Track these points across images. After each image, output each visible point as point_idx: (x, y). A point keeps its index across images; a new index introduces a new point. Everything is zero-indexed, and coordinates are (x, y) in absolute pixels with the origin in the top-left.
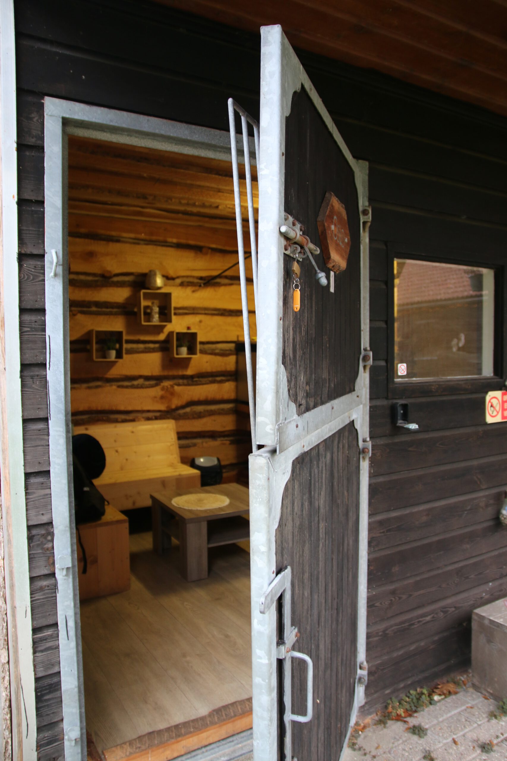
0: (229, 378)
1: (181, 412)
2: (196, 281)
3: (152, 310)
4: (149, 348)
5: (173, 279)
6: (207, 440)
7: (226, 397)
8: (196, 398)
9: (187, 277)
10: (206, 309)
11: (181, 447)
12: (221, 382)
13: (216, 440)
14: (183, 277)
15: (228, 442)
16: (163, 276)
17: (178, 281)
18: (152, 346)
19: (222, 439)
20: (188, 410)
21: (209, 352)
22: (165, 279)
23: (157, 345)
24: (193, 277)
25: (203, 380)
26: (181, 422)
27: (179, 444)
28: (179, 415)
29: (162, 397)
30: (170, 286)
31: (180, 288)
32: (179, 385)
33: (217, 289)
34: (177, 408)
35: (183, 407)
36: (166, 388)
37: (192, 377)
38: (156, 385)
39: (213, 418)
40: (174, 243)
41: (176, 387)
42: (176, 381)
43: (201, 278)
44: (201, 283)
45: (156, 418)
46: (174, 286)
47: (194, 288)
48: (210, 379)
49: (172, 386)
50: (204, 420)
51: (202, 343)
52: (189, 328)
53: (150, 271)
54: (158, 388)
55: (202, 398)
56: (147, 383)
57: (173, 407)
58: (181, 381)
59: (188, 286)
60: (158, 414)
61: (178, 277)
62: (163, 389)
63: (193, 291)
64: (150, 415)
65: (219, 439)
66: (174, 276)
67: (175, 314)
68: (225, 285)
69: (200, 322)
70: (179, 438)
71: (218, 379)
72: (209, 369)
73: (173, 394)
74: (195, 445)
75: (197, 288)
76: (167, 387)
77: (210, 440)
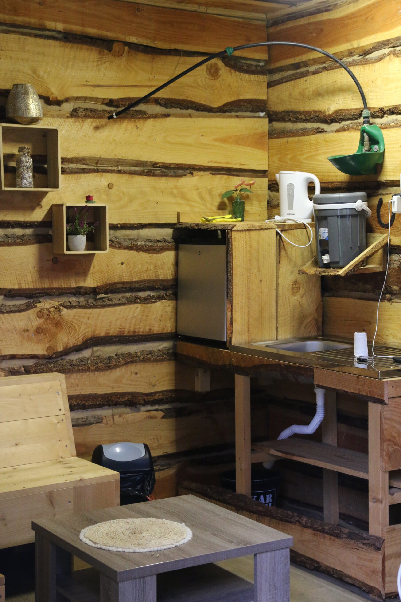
0: (162, 293)
1: (74, 357)
2: (101, 107)
3: (19, 162)
4: (14, 236)
5: (58, 103)
6: (123, 410)
7: (157, 329)
8: (101, 332)
9: (85, 99)
10: (119, 162)
11: (76, 425)
12: (146, 300)
13: (139, 411)
14: (77, 99)
15: (160, 414)
16: (41, 97)
17: (68, 107)
18: (19, 231)
19: (149, 408)
20: (86, 353)
21: (125, 244)
22: (42, 101)
23: (29, 231)
24: (96, 100)
25: (115, 297)
26: (75, 377)
27: (72, 420)
28: (71, 364)
29: (39, 331)
30: (53, 116)
31: (71, 120)
32: (70, 307)
33: (140, 123)
34: (67, 351)
35: (78, 349)
36: (46, 312)
37: (95, 291)
38: (28, 307)
39: (133, 368)
40: (59, 32)
41: (65, 311)
42: (64, 299)
43: (111, 103)
44: (111, 112)
45: (28, 371)
46: (59, 116)
47: (97, 122)
48: (128, 295)
49: (57, 309)
50: (117, 373)
51: (113, 227)
52: (89, 199)
53: (16, 86)
54: (31, 313)
55: (114, 331)
56: (10, 303)
57: (60, 349)
58: (73, 299)
59: (86, 117)
60: (30, 363)
61: (67, 100)
62: (40, 314)
63: (97, 128)
64: (16, 364)
65: (143, 409)
66: (60, 98)
67: (64, 172)
68: (155, 116)
69: (110, 186)
70: (72, 408)
71: (143, 294)
72: (126, 278)
73: (58, 324)
74: (99, 421)
75: (103, 121)
76: (48, 310)
77: (128, 410)
